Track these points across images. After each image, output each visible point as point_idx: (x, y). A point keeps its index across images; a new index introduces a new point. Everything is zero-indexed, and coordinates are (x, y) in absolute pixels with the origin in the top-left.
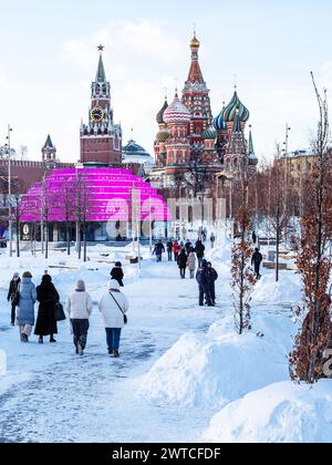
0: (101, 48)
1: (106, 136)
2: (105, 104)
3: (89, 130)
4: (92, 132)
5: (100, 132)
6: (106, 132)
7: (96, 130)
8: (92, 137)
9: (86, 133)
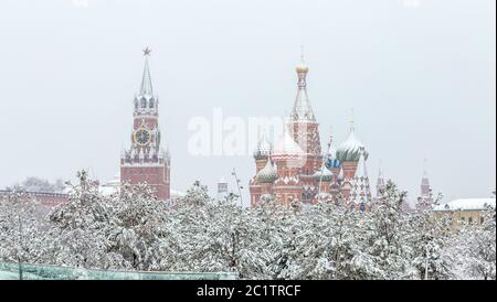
0: (147, 52)
1: (155, 165)
2: (153, 123)
3: (132, 157)
4: (137, 159)
5: (146, 160)
6: (155, 158)
7: (142, 156)
8: (137, 165)
9: (128, 161)
